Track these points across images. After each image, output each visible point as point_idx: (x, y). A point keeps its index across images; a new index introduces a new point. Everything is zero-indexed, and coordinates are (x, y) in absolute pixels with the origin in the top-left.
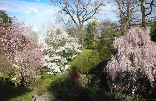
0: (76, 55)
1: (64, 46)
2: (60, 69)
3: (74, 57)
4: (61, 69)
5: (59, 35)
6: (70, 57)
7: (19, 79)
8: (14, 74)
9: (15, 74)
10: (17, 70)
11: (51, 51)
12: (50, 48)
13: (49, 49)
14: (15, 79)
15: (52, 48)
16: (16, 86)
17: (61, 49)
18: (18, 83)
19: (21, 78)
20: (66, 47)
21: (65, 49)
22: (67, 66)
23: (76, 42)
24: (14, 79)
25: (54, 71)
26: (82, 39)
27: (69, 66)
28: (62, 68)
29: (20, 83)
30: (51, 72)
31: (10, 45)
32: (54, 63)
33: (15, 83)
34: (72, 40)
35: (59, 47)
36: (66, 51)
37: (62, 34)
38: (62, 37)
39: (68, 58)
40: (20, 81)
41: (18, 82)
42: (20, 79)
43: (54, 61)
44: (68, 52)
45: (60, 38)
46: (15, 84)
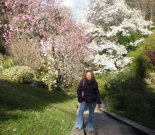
0: (142, 40)
1: (121, 25)
2: (115, 64)
3: (138, 42)
4: (117, 64)
5: (111, 7)
6: (131, 43)
7: (54, 79)
8: (46, 70)
9: (48, 71)
10: (50, 64)
11: (100, 35)
12: (96, 29)
13: (96, 32)
14: (48, 78)
15: (101, 29)
16: (50, 89)
17: (115, 30)
18: (53, 85)
19: (57, 77)
20: (124, 25)
21: (122, 29)
22: (127, 58)
23: (141, 17)
24: (46, 78)
25: (105, 68)
26: (151, 12)
27: (131, 58)
28: (119, 63)
29: (56, 84)
30: (99, 71)
31: (35, 25)
32: (104, 55)
33: (48, 84)
34: (134, 13)
35: (111, 27)
36: (124, 34)
37: (116, 4)
38: (117, 9)
39: (127, 45)
40: (55, 81)
41: (53, 82)
42: (56, 79)
43: (105, 51)
44: (128, 35)
45: (113, 11)
46: (47, 86)
